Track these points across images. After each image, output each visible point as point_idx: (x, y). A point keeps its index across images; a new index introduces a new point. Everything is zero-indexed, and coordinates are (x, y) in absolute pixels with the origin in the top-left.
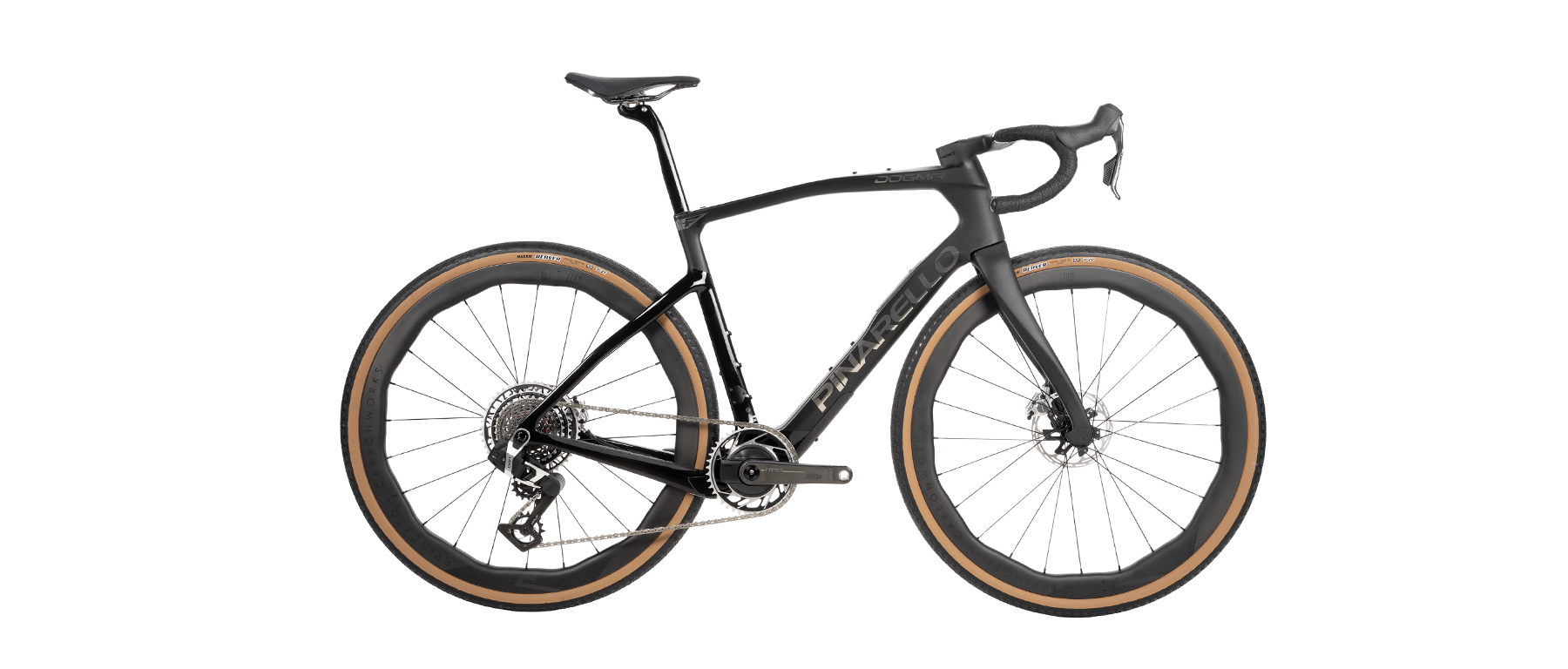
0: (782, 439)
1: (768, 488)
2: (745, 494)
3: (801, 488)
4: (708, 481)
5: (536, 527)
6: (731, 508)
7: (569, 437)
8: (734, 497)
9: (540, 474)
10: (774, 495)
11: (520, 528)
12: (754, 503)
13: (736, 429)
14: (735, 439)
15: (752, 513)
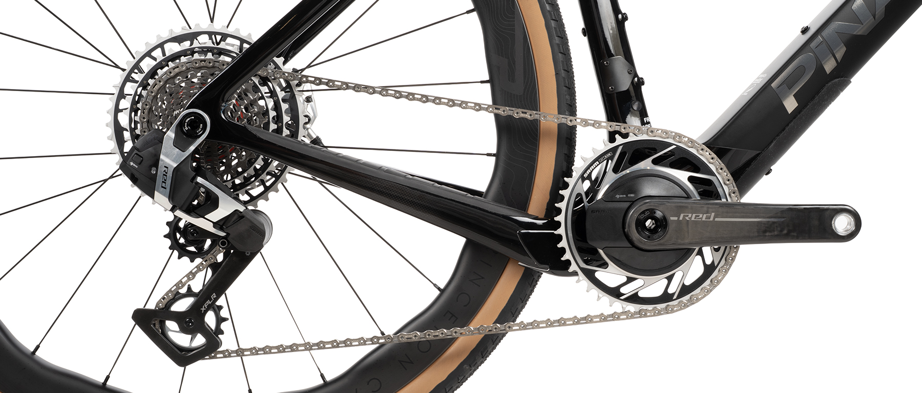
0: (706, 157)
1: (682, 255)
2: (635, 269)
3: (747, 253)
4: (560, 246)
5: (210, 319)
6: (606, 298)
7: (286, 132)
8: (612, 276)
9: (226, 208)
10: (693, 269)
11: (179, 317)
12: (654, 287)
13: (612, 139)
14: (611, 158)
15: (650, 307)
